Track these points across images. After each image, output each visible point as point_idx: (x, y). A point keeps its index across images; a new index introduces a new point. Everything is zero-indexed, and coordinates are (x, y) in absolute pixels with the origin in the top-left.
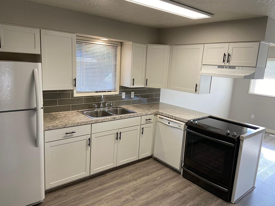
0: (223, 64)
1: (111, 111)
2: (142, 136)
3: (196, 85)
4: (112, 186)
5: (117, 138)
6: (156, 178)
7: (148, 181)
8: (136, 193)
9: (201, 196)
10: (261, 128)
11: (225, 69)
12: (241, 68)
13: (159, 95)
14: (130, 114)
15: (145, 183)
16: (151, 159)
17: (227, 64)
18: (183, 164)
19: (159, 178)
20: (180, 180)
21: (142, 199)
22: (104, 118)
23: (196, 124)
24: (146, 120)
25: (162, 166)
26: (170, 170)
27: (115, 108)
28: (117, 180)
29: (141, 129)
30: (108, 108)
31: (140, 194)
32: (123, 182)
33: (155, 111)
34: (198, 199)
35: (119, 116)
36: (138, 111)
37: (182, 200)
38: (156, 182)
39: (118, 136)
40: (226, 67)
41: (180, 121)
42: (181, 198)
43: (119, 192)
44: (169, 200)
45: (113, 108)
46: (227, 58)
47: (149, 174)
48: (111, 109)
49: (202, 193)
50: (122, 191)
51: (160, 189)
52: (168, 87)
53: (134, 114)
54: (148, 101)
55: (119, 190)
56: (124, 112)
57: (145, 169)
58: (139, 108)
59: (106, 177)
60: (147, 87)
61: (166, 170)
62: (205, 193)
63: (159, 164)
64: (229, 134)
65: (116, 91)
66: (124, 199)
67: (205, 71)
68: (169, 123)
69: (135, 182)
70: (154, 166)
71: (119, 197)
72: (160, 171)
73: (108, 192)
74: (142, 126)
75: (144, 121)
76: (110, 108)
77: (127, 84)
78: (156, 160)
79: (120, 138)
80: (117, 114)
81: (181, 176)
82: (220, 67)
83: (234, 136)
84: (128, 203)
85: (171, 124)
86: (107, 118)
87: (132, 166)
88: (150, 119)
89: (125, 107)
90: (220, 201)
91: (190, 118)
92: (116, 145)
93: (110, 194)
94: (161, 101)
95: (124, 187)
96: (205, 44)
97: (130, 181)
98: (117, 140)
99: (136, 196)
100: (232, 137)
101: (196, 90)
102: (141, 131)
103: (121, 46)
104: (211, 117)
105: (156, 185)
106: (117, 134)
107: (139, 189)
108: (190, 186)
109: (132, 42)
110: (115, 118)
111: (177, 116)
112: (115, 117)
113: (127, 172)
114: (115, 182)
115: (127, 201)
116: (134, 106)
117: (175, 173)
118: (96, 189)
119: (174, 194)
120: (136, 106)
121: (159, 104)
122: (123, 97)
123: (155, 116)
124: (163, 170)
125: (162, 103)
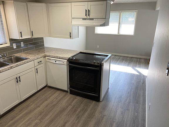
0: (85, 17)
1: (6, 60)
2: (37, 75)
3: (70, 33)
4: (21, 117)
5: (17, 82)
6: (53, 100)
7: (48, 104)
8: (41, 116)
9: (83, 103)
10: (110, 55)
11: (87, 21)
12: (97, 19)
13: (43, 42)
14: (25, 61)
15: (46, 107)
16: (46, 87)
17: (88, 17)
18: (69, 86)
19: (55, 100)
20: (69, 96)
21: (46, 119)
22: (2, 69)
23: (75, 60)
24: (38, 62)
25: (55, 90)
26: (61, 92)
27: (9, 57)
28: (24, 111)
29: (36, 70)
30: (3, 59)
31: (45, 116)
32: (29, 111)
33: (43, 54)
34: (82, 105)
35: (15, 64)
36: (31, 57)
37: (73, 110)
38: (54, 103)
39: (18, 80)
40: (88, 19)
41: (63, 59)
42: (72, 108)
43: (29, 120)
44: (65, 113)
45: (7, 58)
46: (88, 12)
47: (48, 99)
48: (6, 59)
49: (83, 101)
50: (30, 118)
51: (58, 107)
52: (50, 35)
53: (27, 60)
54: (36, 47)
55: (28, 118)
56: (18, 59)
57: (44, 96)
58: (30, 54)
59: (14, 112)
60: (34, 37)
61: (59, 92)
62: (85, 100)
63: (53, 90)
64: (95, 63)
65: (7, 43)
66: (33, 124)
67: (74, 22)
68: (56, 62)
69: (39, 109)
70: (50, 92)
71: (29, 124)
72: (54, 95)
73: (20, 123)
74: (36, 68)
75: (36, 64)
76: (4, 58)
77: (17, 36)
78: (50, 87)
79: (20, 81)
80: (12, 62)
81: (69, 93)
82: (84, 19)
83: (98, 63)
84: (37, 126)
85: (57, 62)
86: (4, 68)
87: (33, 97)
88: (41, 61)
89: (18, 55)
90: (94, 102)
91: (69, 56)
92: (17, 87)
93: (22, 123)
94: (45, 46)
95: (32, 115)
96: (72, 3)
97: (35, 109)
98: (18, 83)
99: (42, 119)
100: (97, 64)
101: (70, 37)
102: (36, 71)
103: (3, 5)
104: (81, 53)
105: (54, 106)
106: (17, 78)
107: (43, 112)
108: (76, 98)
109: (13, 1)
110: (12, 67)
111: (60, 56)
112: (12, 65)
113: (31, 102)
114: (23, 113)
115: (36, 124)
116: (26, 53)
117: (65, 93)
118: (9, 124)
119: (68, 107)
120: (27, 53)
121: (44, 48)
122: (15, 47)
123: (44, 58)
124: (56, 93)
125: (47, 47)
